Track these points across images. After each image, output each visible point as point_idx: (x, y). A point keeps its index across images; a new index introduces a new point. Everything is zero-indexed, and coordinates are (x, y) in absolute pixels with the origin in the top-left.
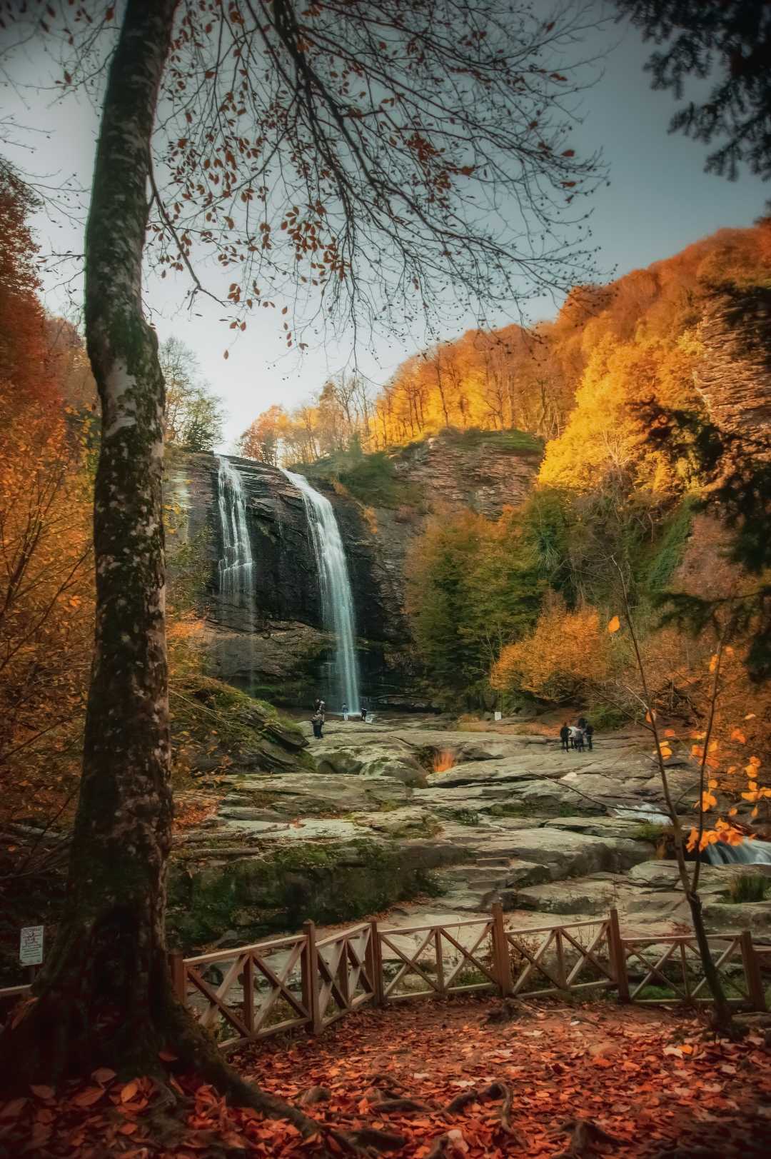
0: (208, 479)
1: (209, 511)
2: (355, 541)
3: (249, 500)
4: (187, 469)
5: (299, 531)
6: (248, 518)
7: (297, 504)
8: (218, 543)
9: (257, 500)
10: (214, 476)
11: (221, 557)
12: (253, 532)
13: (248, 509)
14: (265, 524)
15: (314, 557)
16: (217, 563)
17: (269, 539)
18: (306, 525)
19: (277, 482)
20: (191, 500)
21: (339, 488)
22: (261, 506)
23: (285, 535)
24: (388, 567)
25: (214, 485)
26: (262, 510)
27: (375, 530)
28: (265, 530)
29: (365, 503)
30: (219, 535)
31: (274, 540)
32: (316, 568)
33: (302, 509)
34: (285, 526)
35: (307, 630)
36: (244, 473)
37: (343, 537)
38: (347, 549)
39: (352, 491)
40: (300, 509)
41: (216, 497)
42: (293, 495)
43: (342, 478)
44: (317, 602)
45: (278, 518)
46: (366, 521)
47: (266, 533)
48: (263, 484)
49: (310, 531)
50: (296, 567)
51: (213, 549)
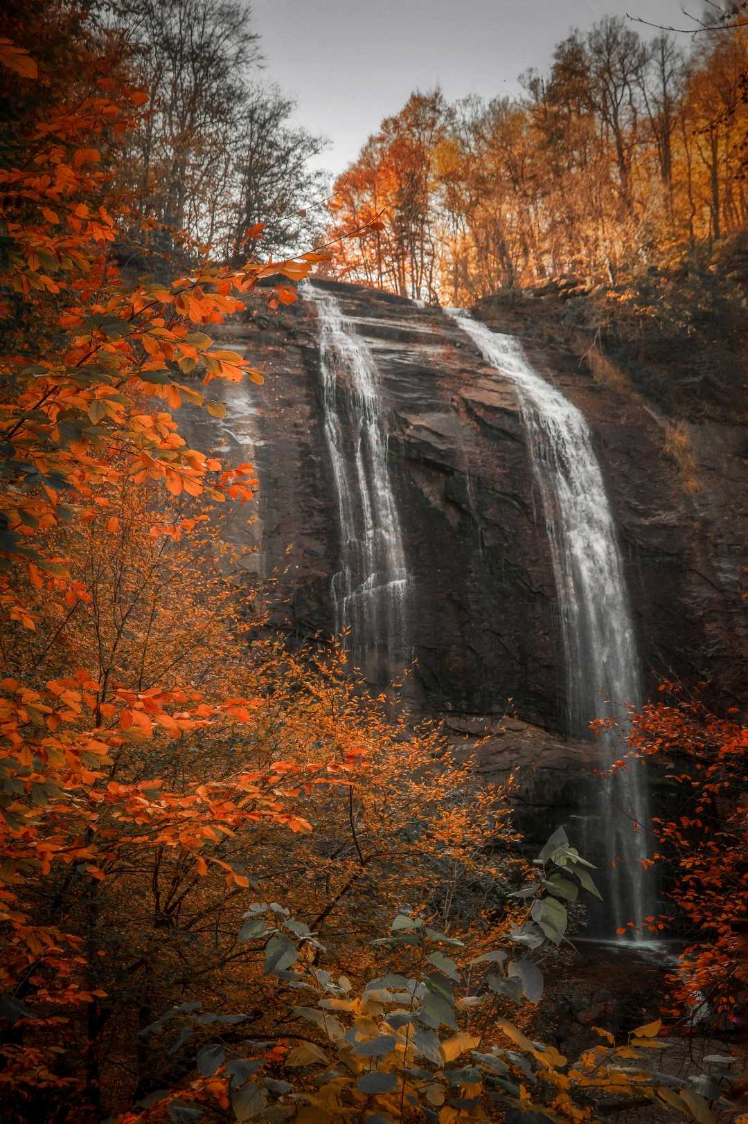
0: (294, 368)
1: (305, 452)
2: (645, 514)
3: (395, 421)
4: (245, 338)
5: (515, 497)
6: (394, 465)
7: (507, 423)
8: (331, 534)
9: (415, 420)
10: (310, 357)
11: (335, 566)
12: (408, 502)
13: (393, 444)
14: (431, 481)
15: (549, 560)
16: (328, 581)
17: (442, 516)
18: (527, 477)
19: (458, 365)
20: (261, 423)
21: (603, 367)
22: (424, 436)
23: (481, 506)
24: (723, 578)
25: (313, 379)
26: (427, 445)
27: (693, 484)
28: (431, 493)
29: (667, 411)
30: (330, 511)
31: (453, 517)
32: (552, 586)
33: (518, 438)
34: (480, 483)
35: (530, 737)
36: (380, 344)
37: (615, 507)
38: (624, 538)
39: (636, 380)
40: (513, 437)
41: (319, 414)
42: (493, 400)
43: (608, 344)
44: (556, 669)
45: (464, 467)
46: (670, 460)
47: (436, 501)
48: (426, 375)
49: (537, 493)
50: (506, 585)
51: (319, 547)
